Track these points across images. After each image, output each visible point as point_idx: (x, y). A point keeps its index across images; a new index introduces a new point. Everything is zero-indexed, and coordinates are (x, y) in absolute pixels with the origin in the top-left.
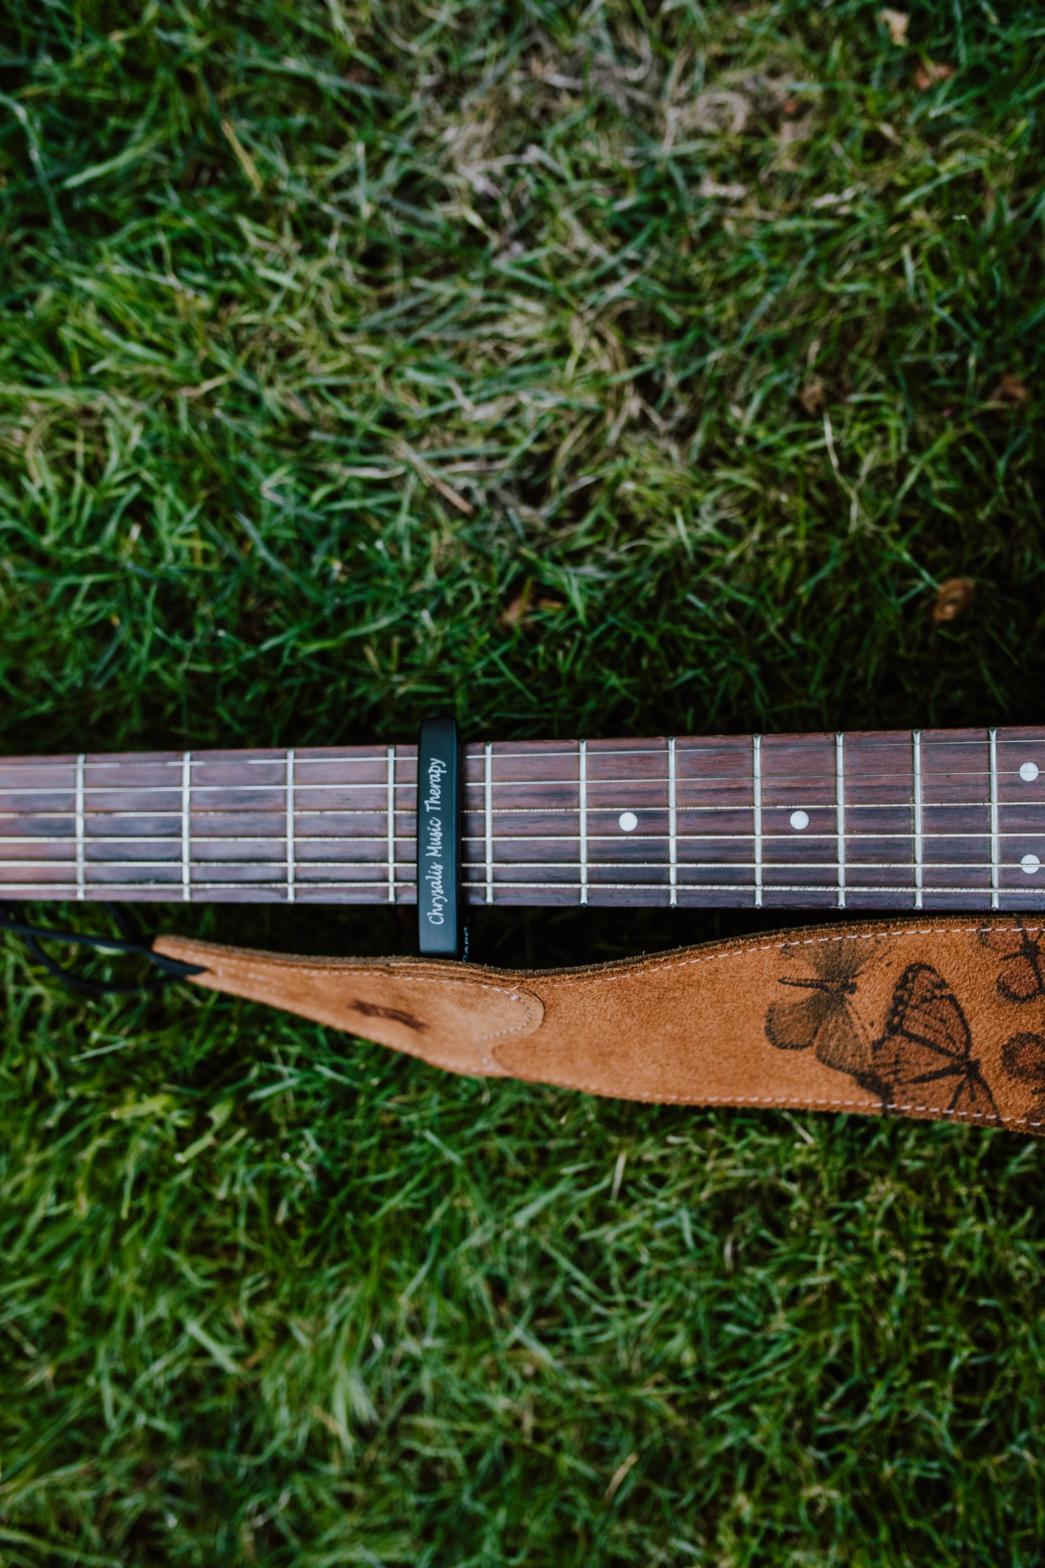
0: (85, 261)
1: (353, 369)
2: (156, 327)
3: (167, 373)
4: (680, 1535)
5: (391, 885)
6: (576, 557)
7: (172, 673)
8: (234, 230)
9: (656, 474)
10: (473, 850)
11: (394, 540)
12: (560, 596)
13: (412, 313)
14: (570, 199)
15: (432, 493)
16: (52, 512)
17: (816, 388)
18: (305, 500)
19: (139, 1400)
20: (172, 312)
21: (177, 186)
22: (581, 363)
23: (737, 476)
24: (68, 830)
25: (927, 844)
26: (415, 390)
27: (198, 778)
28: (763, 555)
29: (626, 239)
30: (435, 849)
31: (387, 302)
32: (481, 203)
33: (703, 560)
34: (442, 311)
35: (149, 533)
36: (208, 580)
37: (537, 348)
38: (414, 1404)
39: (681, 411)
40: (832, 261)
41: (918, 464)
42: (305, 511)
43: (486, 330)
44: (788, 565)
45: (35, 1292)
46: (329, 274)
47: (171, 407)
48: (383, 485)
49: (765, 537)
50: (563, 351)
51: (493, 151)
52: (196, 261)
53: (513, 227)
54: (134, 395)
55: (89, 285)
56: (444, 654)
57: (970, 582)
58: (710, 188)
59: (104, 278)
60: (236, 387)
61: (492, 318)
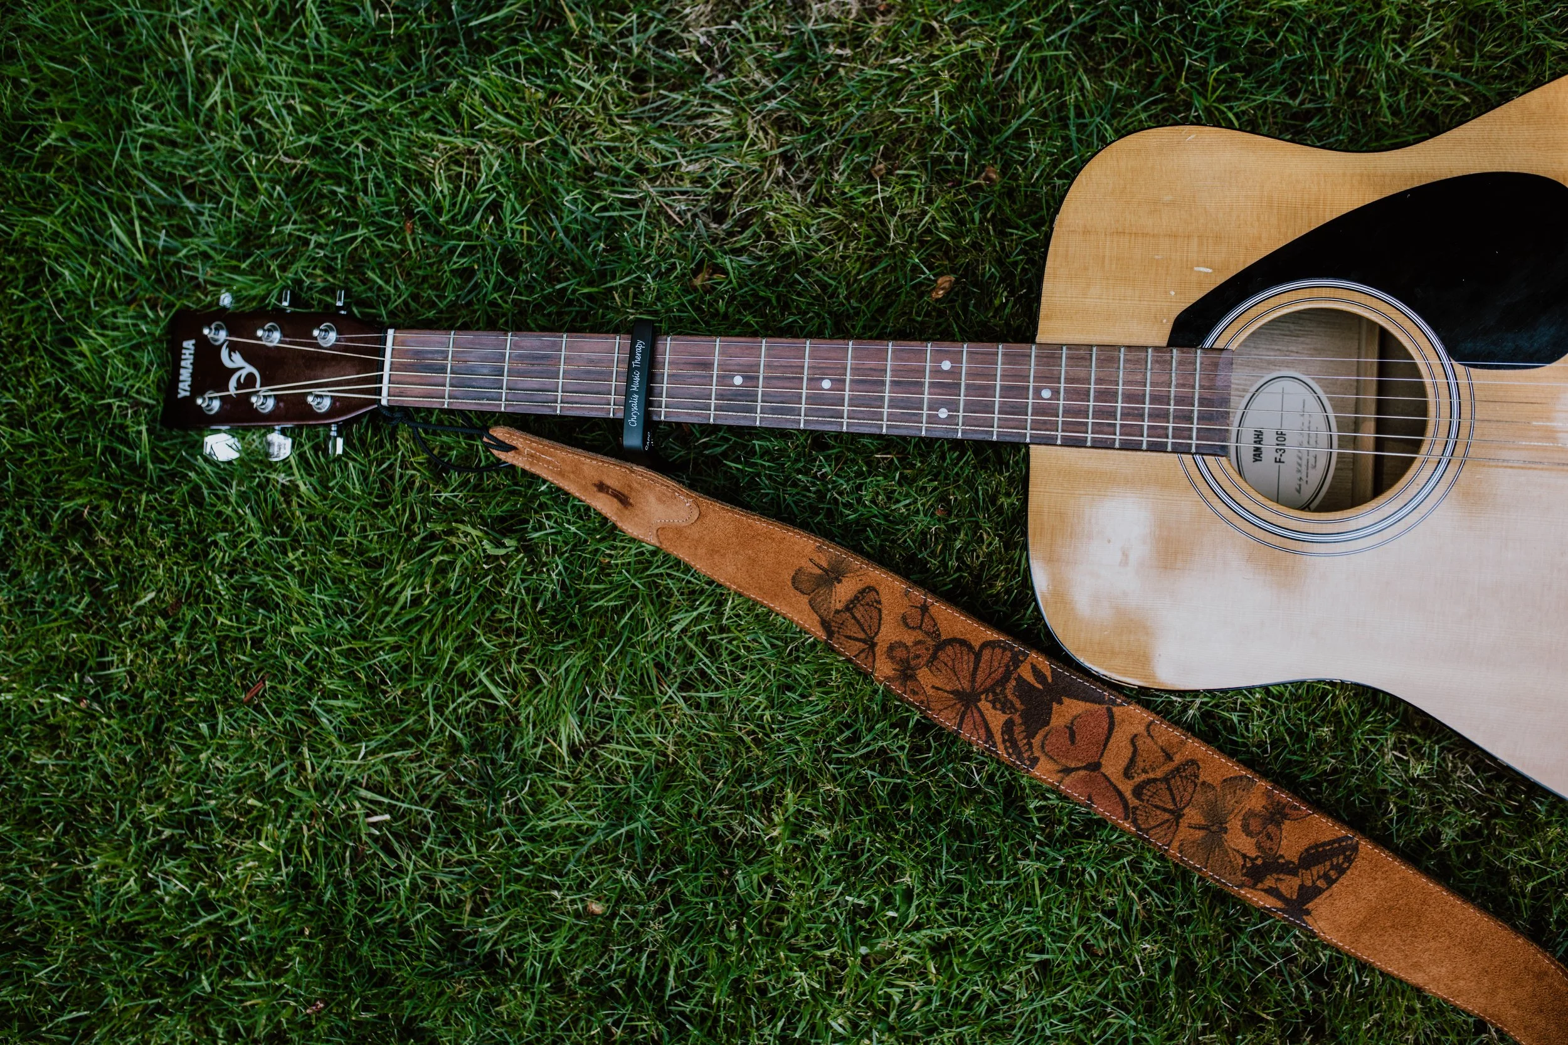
0: (476, 67)
1: (621, 138)
2: (513, 106)
3: (517, 133)
4: (751, 814)
5: (612, 407)
6: (738, 252)
7: (506, 302)
8: (561, 56)
9: (787, 209)
10: (657, 391)
11: (636, 235)
12: (725, 272)
13: (658, 109)
14: (752, 51)
15: (661, 210)
16: (446, 204)
17: (881, 166)
18: (589, 209)
19: (447, 720)
20: (522, 99)
21: (531, 29)
22: (753, 144)
23: (830, 212)
24: (443, 369)
25: (891, 400)
26: (655, 152)
27: (515, 346)
28: (843, 257)
29: (781, 75)
30: (635, 388)
31: (644, 102)
32: (702, 49)
33: (808, 257)
34: (676, 109)
35: (499, 221)
36: (529, 249)
37: (728, 134)
38: (606, 739)
39: (807, 175)
40: (898, 95)
41: (931, 211)
42: (587, 215)
43: (699, 122)
44: (858, 265)
45: (396, 648)
46: (611, 83)
47: (518, 152)
48: (634, 204)
49: (846, 247)
50: (743, 137)
51: (713, 21)
52: (538, 72)
53: (719, 65)
54: (498, 143)
55: (477, 80)
56: (658, 298)
57: (952, 278)
58: (832, 49)
59: (486, 77)
60: (554, 143)
61: (705, 115)
